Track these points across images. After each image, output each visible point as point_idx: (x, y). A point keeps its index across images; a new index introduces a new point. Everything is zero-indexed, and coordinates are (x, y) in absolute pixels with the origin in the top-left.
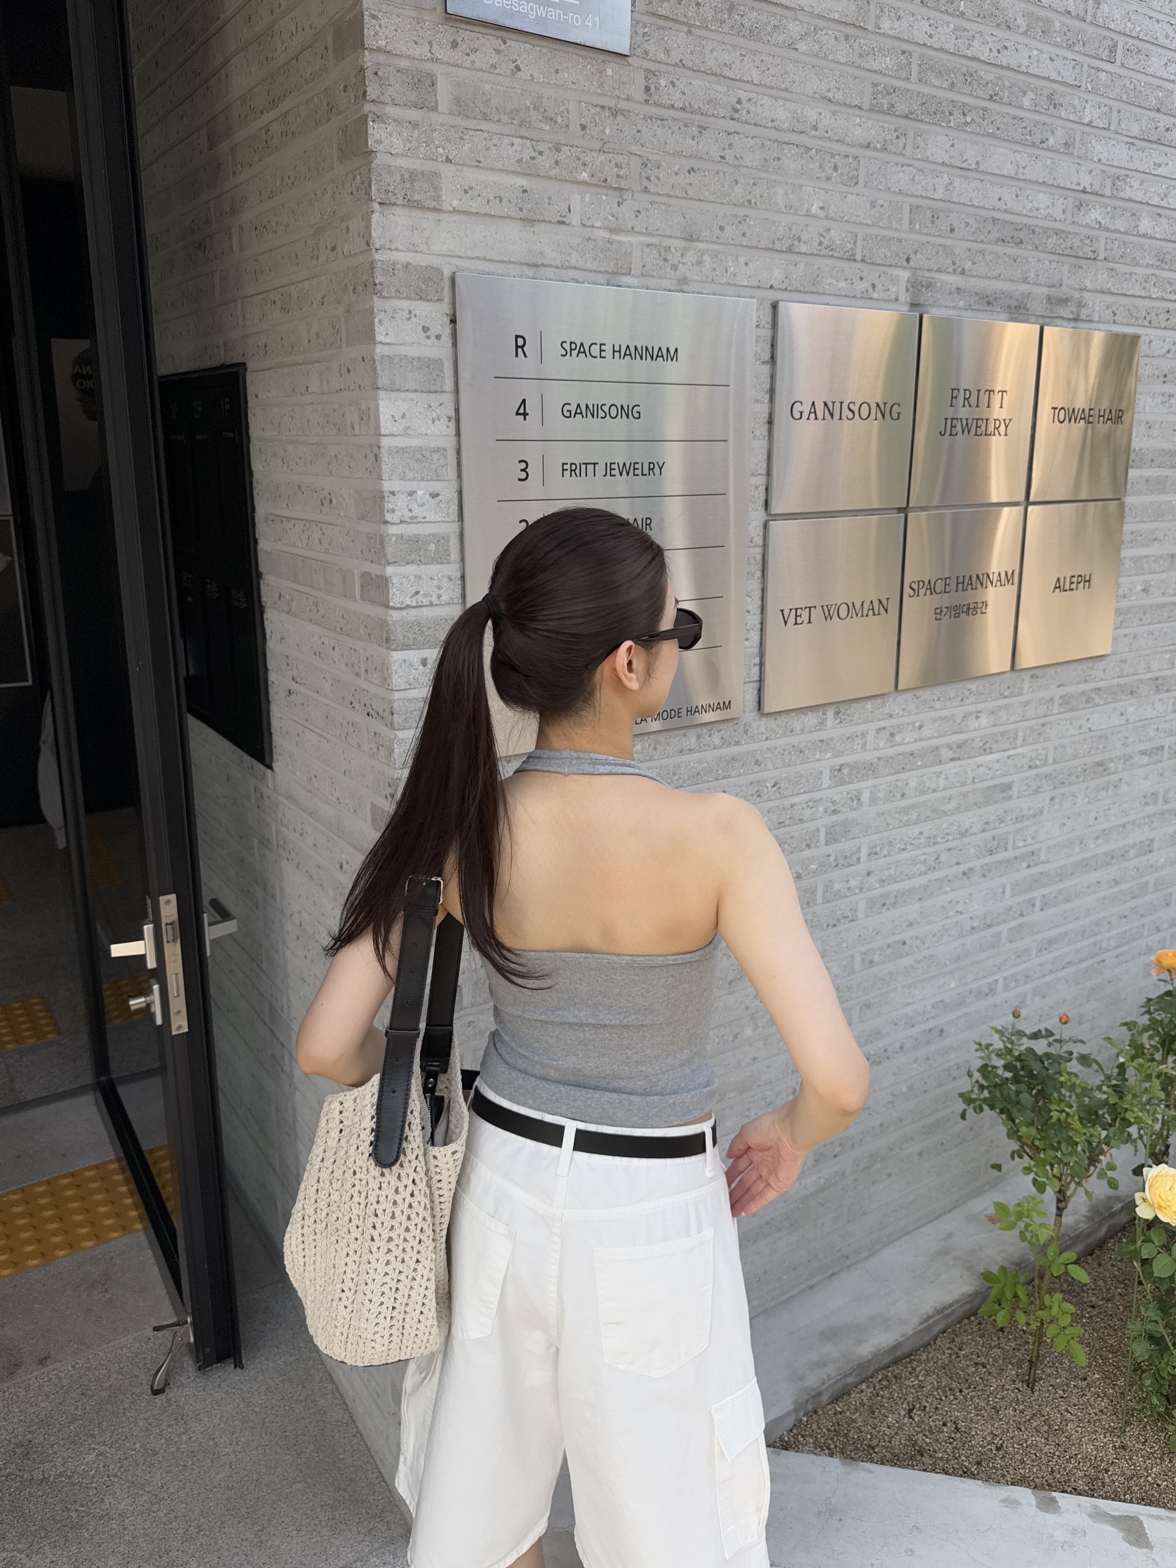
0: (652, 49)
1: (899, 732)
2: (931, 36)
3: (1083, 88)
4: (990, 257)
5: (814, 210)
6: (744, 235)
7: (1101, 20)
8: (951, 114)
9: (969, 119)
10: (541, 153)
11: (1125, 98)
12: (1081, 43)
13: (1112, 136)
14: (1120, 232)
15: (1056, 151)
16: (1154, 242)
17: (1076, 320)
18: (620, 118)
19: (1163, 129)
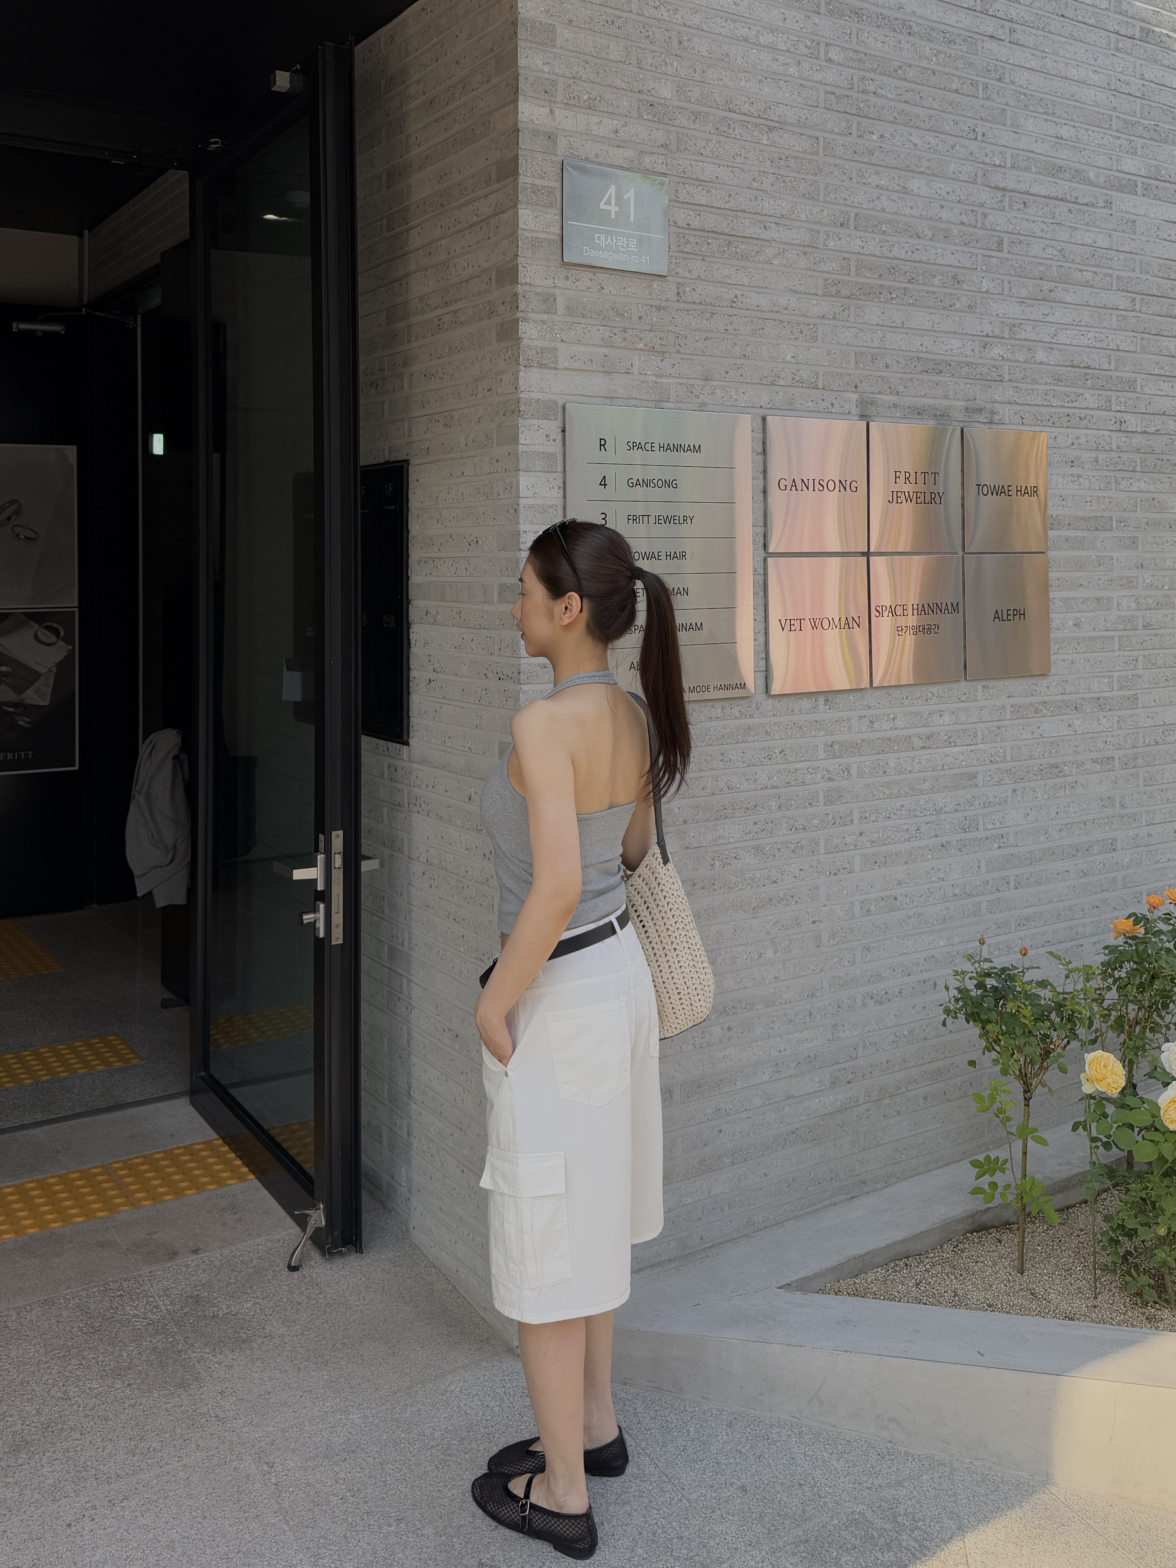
0: (680, 271)
1: (877, 721)
2: (863, 248)
3: (979, 269)
4: (918, 383)
5: (788, 358)
6: (742, 375)
7: (988, 225)
8: (880, 293)
9: (894, 296)
10: (615, 334)
11: (1013, 273)
12: (975, 241)
13: (1006, 298)
14: (1019, 362)
15: (963, 311)
16: (1049, 367)
17: (990, 423)
18: (662, 311)
19: (1047, 291)
